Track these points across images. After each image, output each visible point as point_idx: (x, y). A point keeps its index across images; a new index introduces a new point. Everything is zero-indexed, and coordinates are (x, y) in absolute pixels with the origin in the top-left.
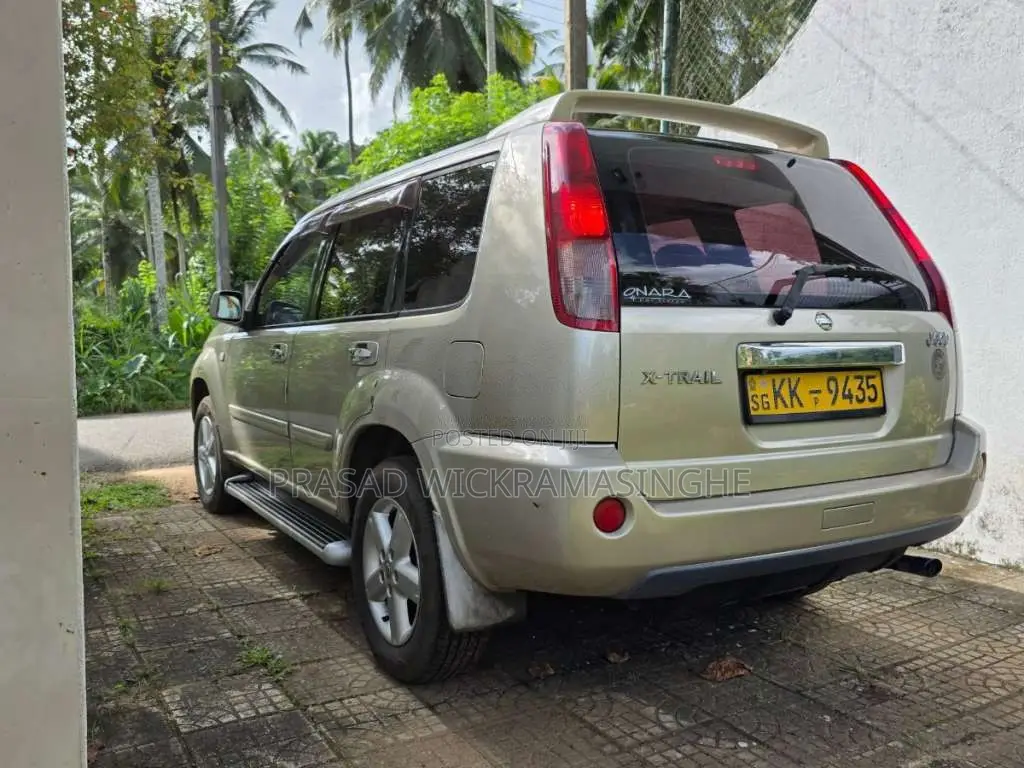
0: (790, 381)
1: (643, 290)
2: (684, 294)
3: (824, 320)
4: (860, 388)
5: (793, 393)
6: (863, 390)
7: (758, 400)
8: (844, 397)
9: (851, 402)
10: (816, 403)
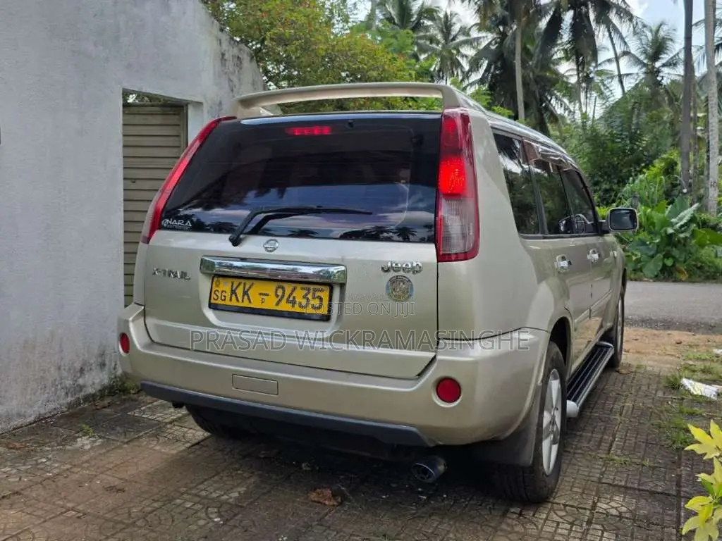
0: (245, 285)
1: (170, 220)
2: (188, 224)
3: (272, 244)
4: (304, 297)
5: (245, 293)
6: (308, 300)
7: (219, 294)
8: (288, 301)
9: (293, 306)
10: (263, 302)
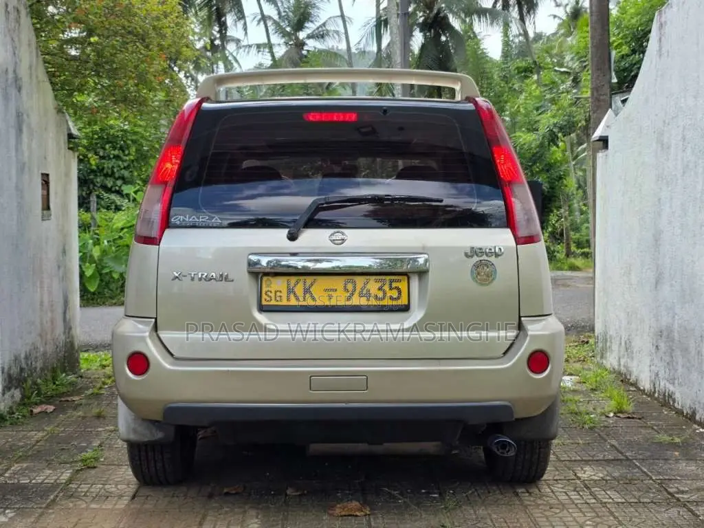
0: (305, 282)
1: (186, 217)
2: (216, 220)
3: (339, 236)
4: (379, 289)
5: (307, 291)
6: (384, 291)
7: (272, 295)
8: (362, 295)
9: (368, 299)
10: (330, 299)
